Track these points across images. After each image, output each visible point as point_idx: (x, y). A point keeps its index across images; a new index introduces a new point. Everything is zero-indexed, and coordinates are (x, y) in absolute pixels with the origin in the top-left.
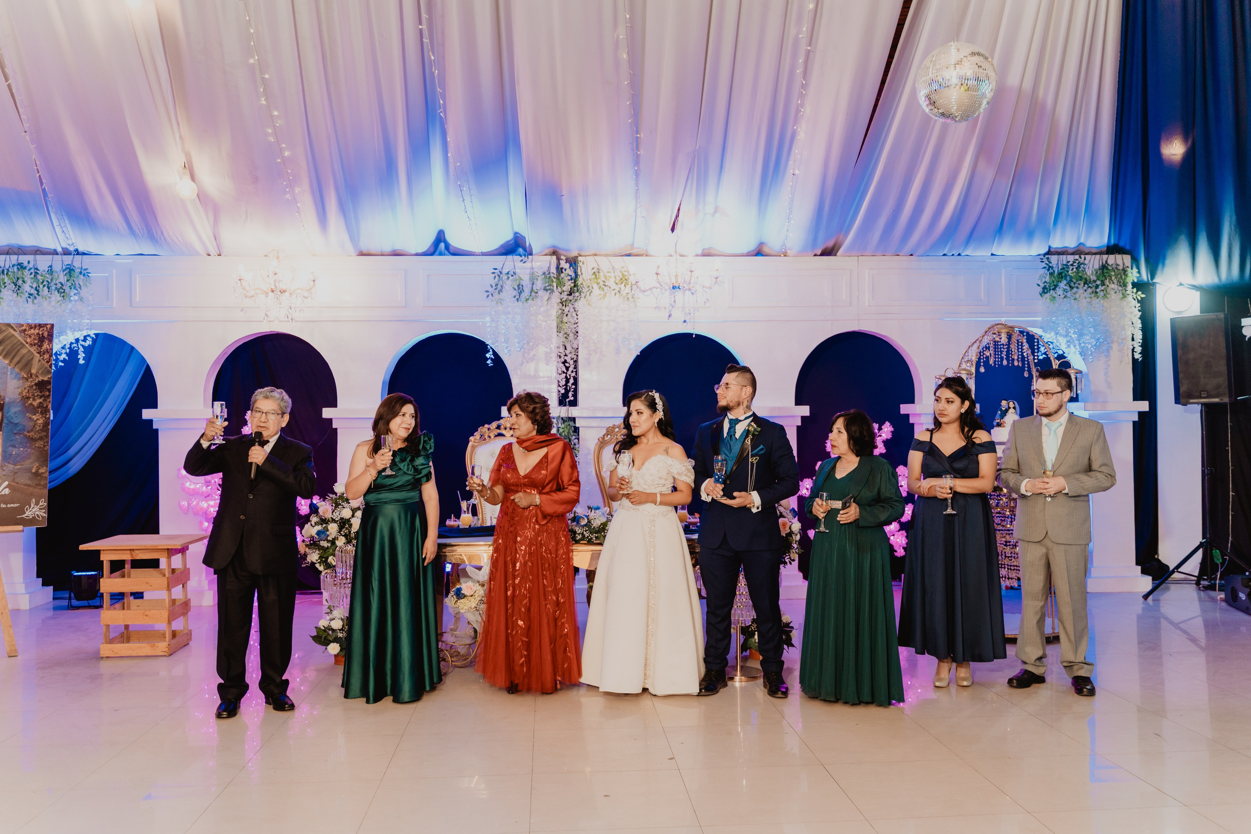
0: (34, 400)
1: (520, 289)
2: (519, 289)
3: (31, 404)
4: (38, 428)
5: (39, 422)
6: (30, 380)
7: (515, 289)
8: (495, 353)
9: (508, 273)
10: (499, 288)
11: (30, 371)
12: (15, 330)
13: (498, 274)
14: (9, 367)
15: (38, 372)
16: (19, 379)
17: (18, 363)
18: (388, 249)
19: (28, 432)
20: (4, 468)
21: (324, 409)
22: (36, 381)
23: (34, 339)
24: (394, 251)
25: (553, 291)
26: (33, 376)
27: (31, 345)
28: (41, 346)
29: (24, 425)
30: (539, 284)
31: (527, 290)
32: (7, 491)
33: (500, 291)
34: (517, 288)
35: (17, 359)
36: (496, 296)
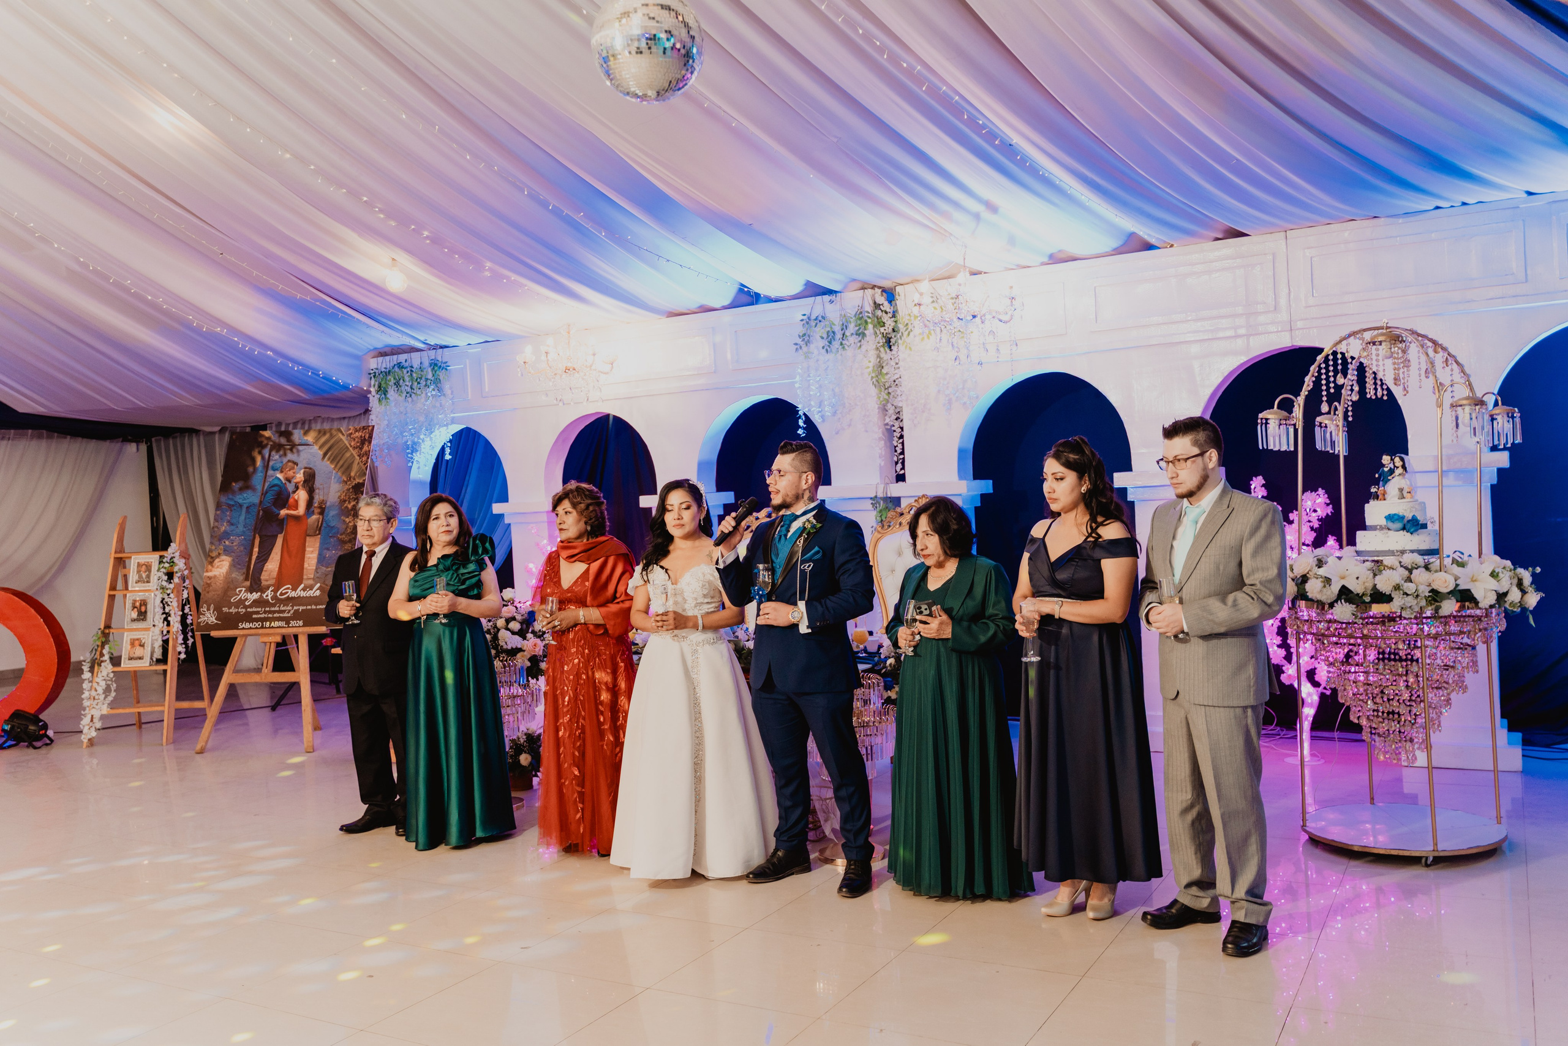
0: (349, 502)
1: (830, 337)
2: (828, 336)
3: (347, 507)
4: (349, 531)
5: (351, 524)
6: (348, 483)
7: (822, 338)
8: (808, 420)
9: (816, 319)
10: (806, 338)
11: (350, 474)
12: (343, 434)
13: (809, 321)
14: (334, 472)
15: (356, 475)
16: (340, 483)
17: (342, 466)
18: (694, 306)
19: (341, 535)
20: (318, 571)
21: (641, 498)
22: (353, 484)
23: (358, 442)
24: (701, 307)
25: (864, 335)
26: (352, 479)
27: (354, 448)
28: (361, 449)
29: (338, 529)
30: (852, 329)
31: (839, 336)
32: (318, 593)
33: (807, 343)
34: (825, 336)
35: (341, 463)
36: (805, 348)
